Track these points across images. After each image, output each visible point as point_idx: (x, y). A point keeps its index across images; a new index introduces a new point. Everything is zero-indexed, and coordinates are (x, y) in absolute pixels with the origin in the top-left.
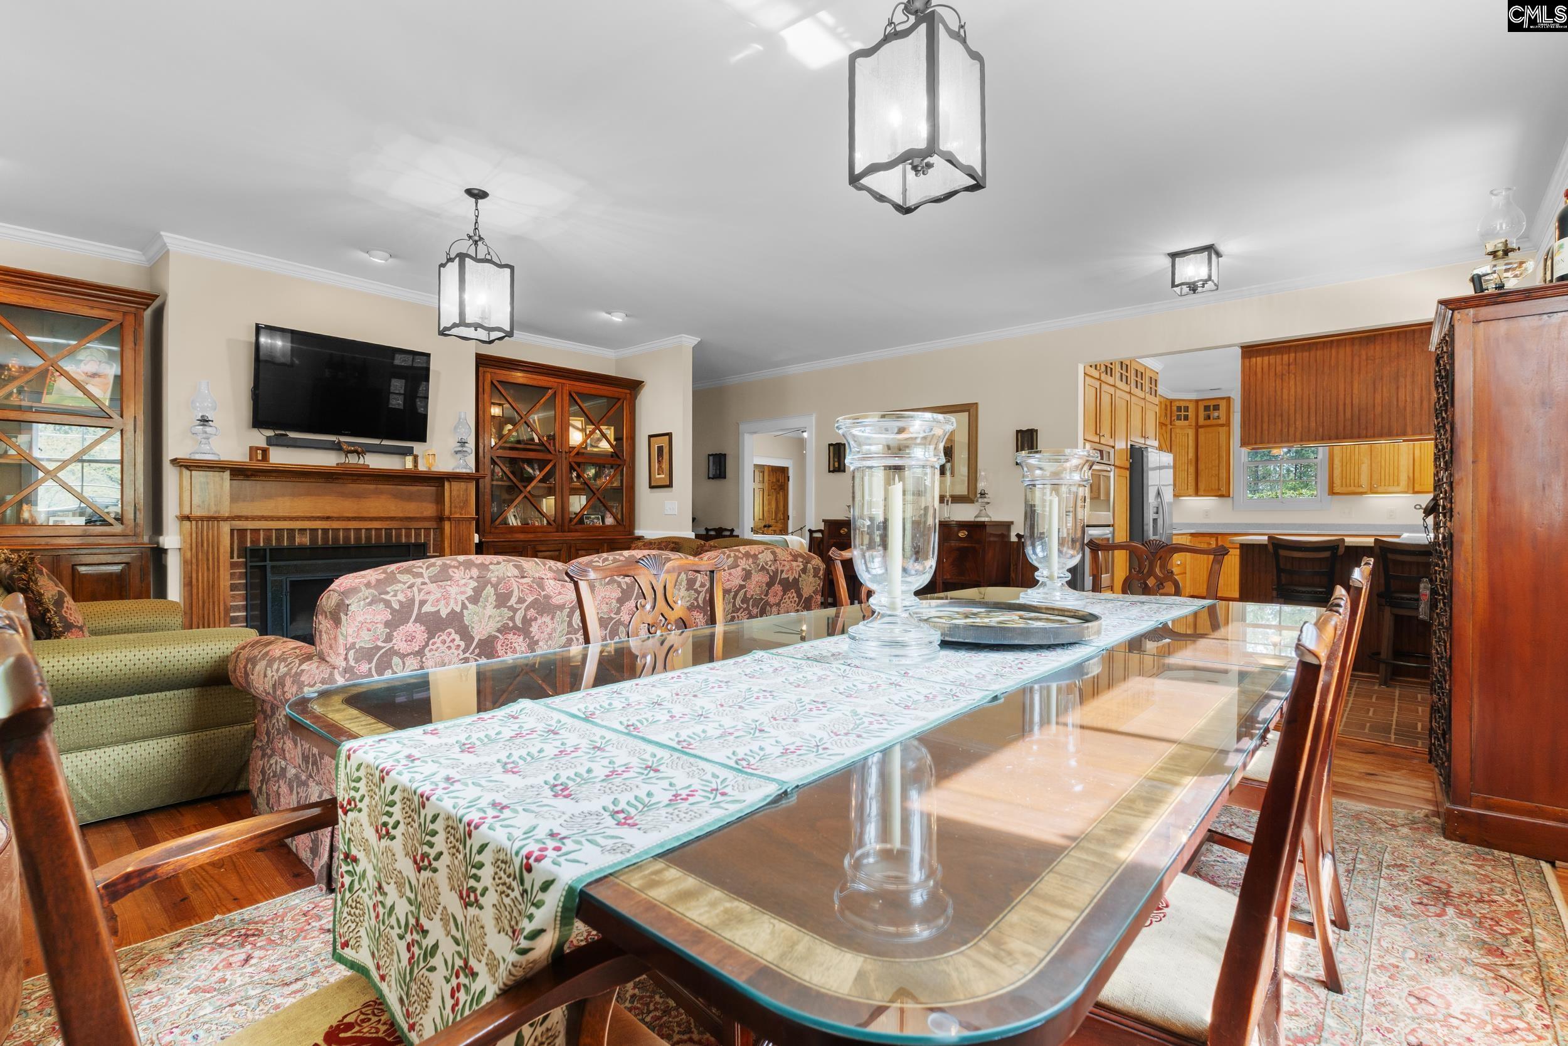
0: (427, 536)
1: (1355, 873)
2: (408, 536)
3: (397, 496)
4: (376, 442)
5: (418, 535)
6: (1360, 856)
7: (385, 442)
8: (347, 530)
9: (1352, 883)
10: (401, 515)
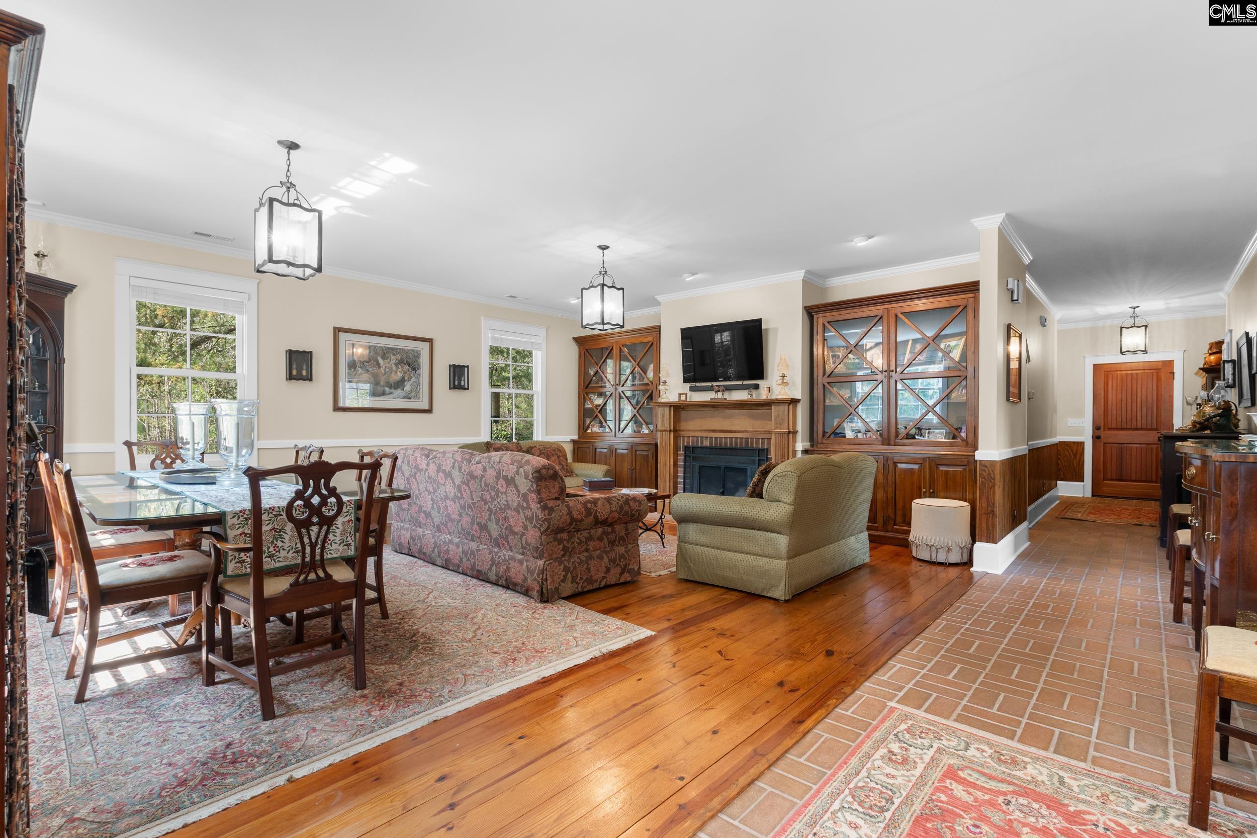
0: (769, 443)
1: (89, 741)
2: (757, 443)
3: (752, 417)
4: (740, 383)
5: (763, 443)
6: (92, 758)
7: (746, 382)
8: (726, 438)
9: (86, 731)
10: (752, 429)
